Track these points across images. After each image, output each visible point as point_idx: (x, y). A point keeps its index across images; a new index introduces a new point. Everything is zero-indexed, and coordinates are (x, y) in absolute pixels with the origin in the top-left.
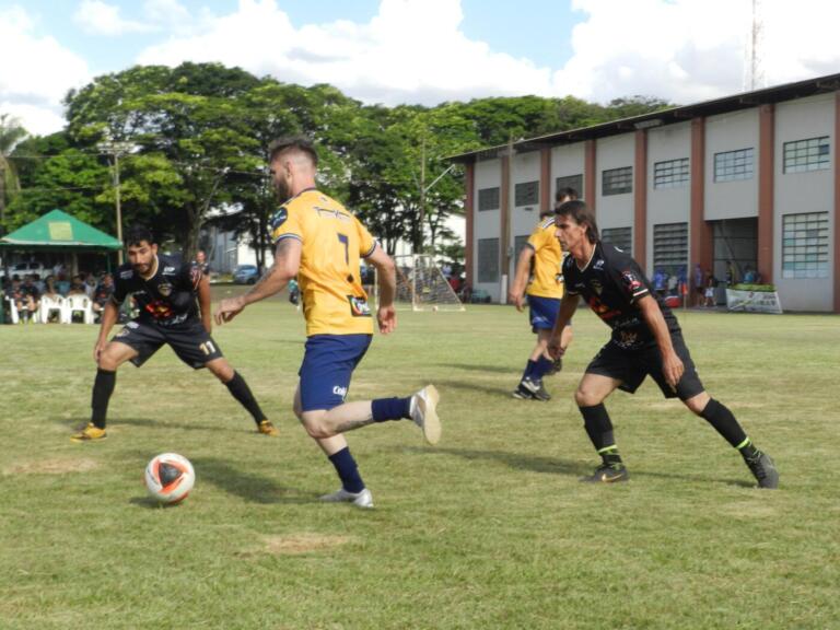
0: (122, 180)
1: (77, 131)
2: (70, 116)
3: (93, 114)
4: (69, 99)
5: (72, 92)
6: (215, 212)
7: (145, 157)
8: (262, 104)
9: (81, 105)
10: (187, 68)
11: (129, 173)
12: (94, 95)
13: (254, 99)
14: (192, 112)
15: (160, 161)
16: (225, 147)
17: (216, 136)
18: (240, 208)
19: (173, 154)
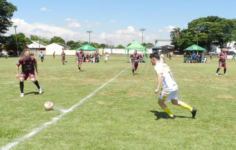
0: (198, 37)
1: (190, 29)
2: (189, 27)
3: (192, 26)
4: (188, 24)
5: (189, 23)
6: (213, 42)
7: (201, 33)
8: (223, 23)
9: (190, 25)
10: (208, 17)
11: (199, 36)
12: (193, 23)
13: (222, 22)
14: (210, 25)
15: (204, 34)
16: (216, 31)
17: (214, 29)
18: (218, 41)
19: (207, 32)
